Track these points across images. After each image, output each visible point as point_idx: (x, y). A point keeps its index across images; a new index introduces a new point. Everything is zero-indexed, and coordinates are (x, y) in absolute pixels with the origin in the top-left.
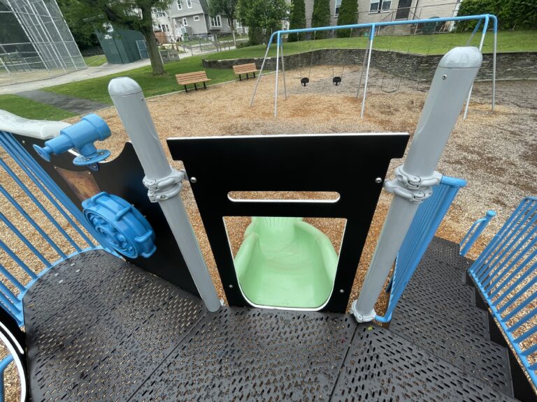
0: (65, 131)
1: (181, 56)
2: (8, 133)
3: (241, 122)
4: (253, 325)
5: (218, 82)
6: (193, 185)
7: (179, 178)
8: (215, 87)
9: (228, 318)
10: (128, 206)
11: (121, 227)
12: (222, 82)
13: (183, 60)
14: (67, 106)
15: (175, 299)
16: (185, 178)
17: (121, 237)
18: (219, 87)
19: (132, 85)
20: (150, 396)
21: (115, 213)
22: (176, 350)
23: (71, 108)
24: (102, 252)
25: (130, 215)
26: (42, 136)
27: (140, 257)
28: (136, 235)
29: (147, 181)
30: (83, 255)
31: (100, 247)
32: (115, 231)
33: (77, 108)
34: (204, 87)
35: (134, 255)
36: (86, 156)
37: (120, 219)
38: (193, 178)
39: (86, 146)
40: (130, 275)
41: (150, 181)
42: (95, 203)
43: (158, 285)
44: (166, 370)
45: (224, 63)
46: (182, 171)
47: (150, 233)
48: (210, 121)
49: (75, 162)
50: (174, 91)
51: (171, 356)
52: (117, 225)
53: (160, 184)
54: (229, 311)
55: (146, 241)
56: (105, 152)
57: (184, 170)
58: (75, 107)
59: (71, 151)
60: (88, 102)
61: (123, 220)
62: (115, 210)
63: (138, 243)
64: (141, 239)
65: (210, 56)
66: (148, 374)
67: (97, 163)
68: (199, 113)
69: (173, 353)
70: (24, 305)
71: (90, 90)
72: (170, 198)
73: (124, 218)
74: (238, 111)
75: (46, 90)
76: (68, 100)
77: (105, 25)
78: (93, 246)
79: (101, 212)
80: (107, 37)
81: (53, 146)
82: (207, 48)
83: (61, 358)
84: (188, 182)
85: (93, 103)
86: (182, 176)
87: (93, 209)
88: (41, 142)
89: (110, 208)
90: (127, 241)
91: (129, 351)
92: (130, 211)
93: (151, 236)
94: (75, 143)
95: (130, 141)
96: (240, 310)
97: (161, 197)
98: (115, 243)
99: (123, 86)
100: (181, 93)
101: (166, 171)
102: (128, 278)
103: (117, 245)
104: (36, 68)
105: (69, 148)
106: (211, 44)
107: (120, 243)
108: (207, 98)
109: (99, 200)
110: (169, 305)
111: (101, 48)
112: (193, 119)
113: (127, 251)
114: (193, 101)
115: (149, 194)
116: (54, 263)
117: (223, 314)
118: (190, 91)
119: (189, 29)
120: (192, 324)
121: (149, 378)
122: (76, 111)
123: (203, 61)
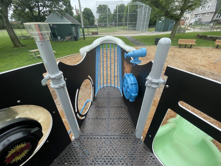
0: (134, 51)
1: (187, 32)
2: (120, 47)
3: (202, 69)
4: (148, 160)
5: (200, 46)
6: (165, 88)
7: (162, 82)
8: (197, 48)
9: (140, 145)
10: (136, 82)
11: (130, 87)
12: (203, 46)
13: (187, 33)
14: (135, 43)
15: (128, 121)
16: (164, 84)
17: (128, 90)
18: (199, 49)
19: (169, 41)
20: (105, 141)
21: (131, 82)
22: (118, 136)
23: (135, 44)
24: (119, 90)
25: (135, 85)
26: (127, 51)
27: (128, 100)
28: (132, 93)
29: (149, 78)
30: (115, 87)
31: (119, 88)
32: (128, 87)
33: (137, 44)
34: (191, 47)
35: (128, 98)
36: (134, 60)
37: (132, 84)
38: (167, 86)
39: (137, 58)
40: (121, 102)
41: (150, 78)
42: (128, 76)
43: (126, 111)
44: (112, 139)
45: (211, 38)
46: (164, 81)
47: (137, 94)
48: (184, 63)
49: (131, 61)
50: (174, 45)
51: (116, 136)
52: (130, 85)
53: (153, 81)
54: (142, 143)
55: (134, 96)
56: (140, 61)
57: (166, 81)
58: (136, 44)
59: (131, 58)
60: (141, 43)
61: (132, 85)
62: (132, 81)
63: (131, 95)
64: (133, 95)
65: (204, 33)
66: (108, 134)
67: (136, 64)
68: (180, 58)
69: (117, 136)
70: (98, 91)
71: (144, 39)
72: (153, 88)
73: (133, 85)
74: (203, 63)
75: (132, 37)
76: (136, 41)
77: (162, 18)
78: (118, 87)
79: (128, 79)
80: (160, 22)
81: (129, 54)
82: (205, 29)
83: (96, 109)
84: (164, 86)
85: (142, 44)
86: (163, 82)
87: (127, 77)
88: (127, 52)
89: (131, 80)
90: (129, 93)
91: (108, 123)
92: (136, 84)
93: (136, 96)
94: (135, 56)
95: (153, 62)
96: (147, 148)
97: (150, 86)
98: (125, 90)
99: (165, 41)
100: (177, 47)
101: (158, 77)
102: (120, 102)
103: (125, 92)
104: (134, 30)
105: (132, 56)
106: (209, 27)
107: (127, 91)
108: (189, 52)
109: (130, 76)
110: (125, 120)
111: (155, 25)
112: (175, 60)
113: (126, 95)
114: (180, 52)
115: (146, 82)
116: (112, 85)
117: (139, 142)
118: (181, 47)
119: (200, 19)
120: (128, 133)
121: (108, 136)
122: (136, 45)
123: (198, 35)
